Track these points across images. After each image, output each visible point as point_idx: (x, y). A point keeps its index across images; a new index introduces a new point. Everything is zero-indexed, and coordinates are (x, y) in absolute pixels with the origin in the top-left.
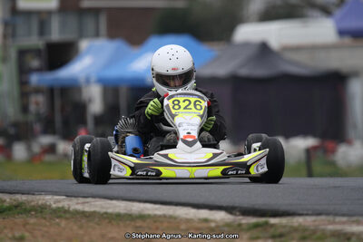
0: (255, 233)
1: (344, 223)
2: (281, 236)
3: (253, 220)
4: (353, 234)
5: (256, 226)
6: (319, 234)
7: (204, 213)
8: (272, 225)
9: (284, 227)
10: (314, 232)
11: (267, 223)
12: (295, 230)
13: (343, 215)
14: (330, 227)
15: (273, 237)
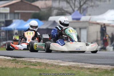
0: (13, 61)
1: (32, 59)
2: (17, 62)
3: (13, 59)
4: (32, 62)
5: (13, 60)
6: (25, 62)
7: (6, 57)
8: (17, 60)
9: (19, 60)
10: (25, 61)
11: (16, 59)
12: (21, 61)
13: (33, 58)
14: (28, 60)
15: (16, 62)
